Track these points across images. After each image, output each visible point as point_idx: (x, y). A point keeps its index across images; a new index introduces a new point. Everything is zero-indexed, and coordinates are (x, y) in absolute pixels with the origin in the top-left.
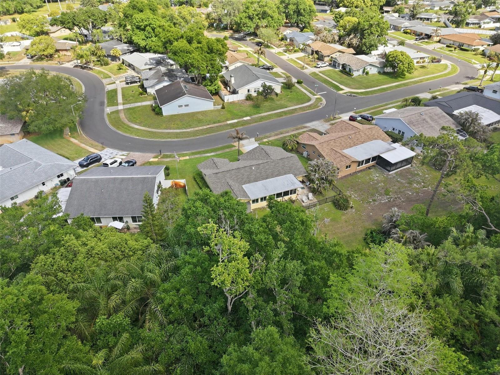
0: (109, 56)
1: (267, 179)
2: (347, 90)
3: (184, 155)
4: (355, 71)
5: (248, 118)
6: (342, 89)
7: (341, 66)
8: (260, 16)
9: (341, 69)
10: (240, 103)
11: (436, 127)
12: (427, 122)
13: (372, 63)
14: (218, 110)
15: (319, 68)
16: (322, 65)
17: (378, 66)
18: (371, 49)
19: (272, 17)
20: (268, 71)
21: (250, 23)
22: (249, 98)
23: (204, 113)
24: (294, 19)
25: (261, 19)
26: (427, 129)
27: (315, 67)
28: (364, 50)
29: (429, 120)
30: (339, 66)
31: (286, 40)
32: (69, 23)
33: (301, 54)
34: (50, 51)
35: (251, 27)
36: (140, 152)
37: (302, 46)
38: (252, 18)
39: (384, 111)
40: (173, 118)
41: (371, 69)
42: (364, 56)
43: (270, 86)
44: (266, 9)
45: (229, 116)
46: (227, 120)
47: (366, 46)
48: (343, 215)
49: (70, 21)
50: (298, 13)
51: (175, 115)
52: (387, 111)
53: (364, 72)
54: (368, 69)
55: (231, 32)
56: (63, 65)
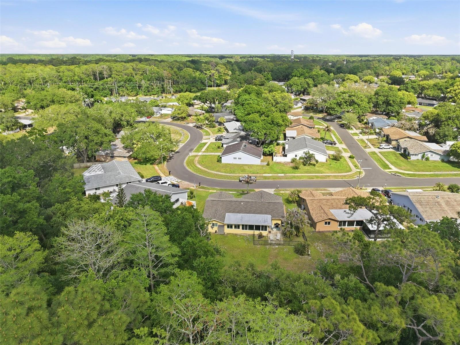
0: (217, 122)
1: (248, 213)
2: (394, 169)
3: (214, 189)
4: (413, 155)
5: (283, 175)
6: (390, 169)
7: (403, 150)
8: (348, 103)
9: (402, 152)
10: (286, 164)
11: (449, 211)
12: (440, 205)
13: (435, 150)
14: (263, 166)
15: (382, 149)
16: (385, 147)
17: (441, 154)
18: (445, 139)
19: (358, 105)
20: (330, 145)
21: (337, 108)
22: (293, 161)
23: (250, 166)
24: (383, 107)
25: (348, 106)
26: (435, 211)
27: (379, 148)
28: (437, 139)
29: (443, 205)
30: (401, 150)
31: (369, 124)
32: (204, 99)
33: (375, 136)
34: (184, 115)
35: (338, 112)
36: (189, 182)
37: (377, 131)
38: (340, 104)
39: (408, 190)
40: (227, 165)
41: (432, 155)
42: (434, 144)
43: (313, 154)
44: (353, 98)
45: (268, 171)
46: (265, 173)
47: (439, 135)
48: (296, 258)
49: (205, 97)
50: (387, 103)
51: (229, 164)
52: (409, 191)
53: (423, 157)
54: (429, 155)
55: (326, 114)
56: (188, 125)
